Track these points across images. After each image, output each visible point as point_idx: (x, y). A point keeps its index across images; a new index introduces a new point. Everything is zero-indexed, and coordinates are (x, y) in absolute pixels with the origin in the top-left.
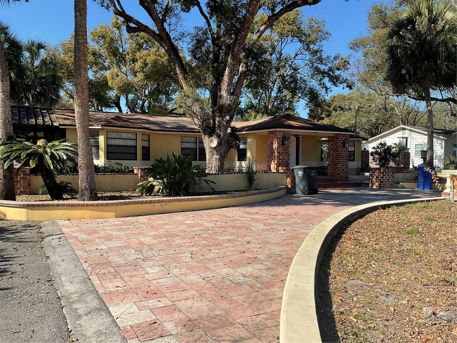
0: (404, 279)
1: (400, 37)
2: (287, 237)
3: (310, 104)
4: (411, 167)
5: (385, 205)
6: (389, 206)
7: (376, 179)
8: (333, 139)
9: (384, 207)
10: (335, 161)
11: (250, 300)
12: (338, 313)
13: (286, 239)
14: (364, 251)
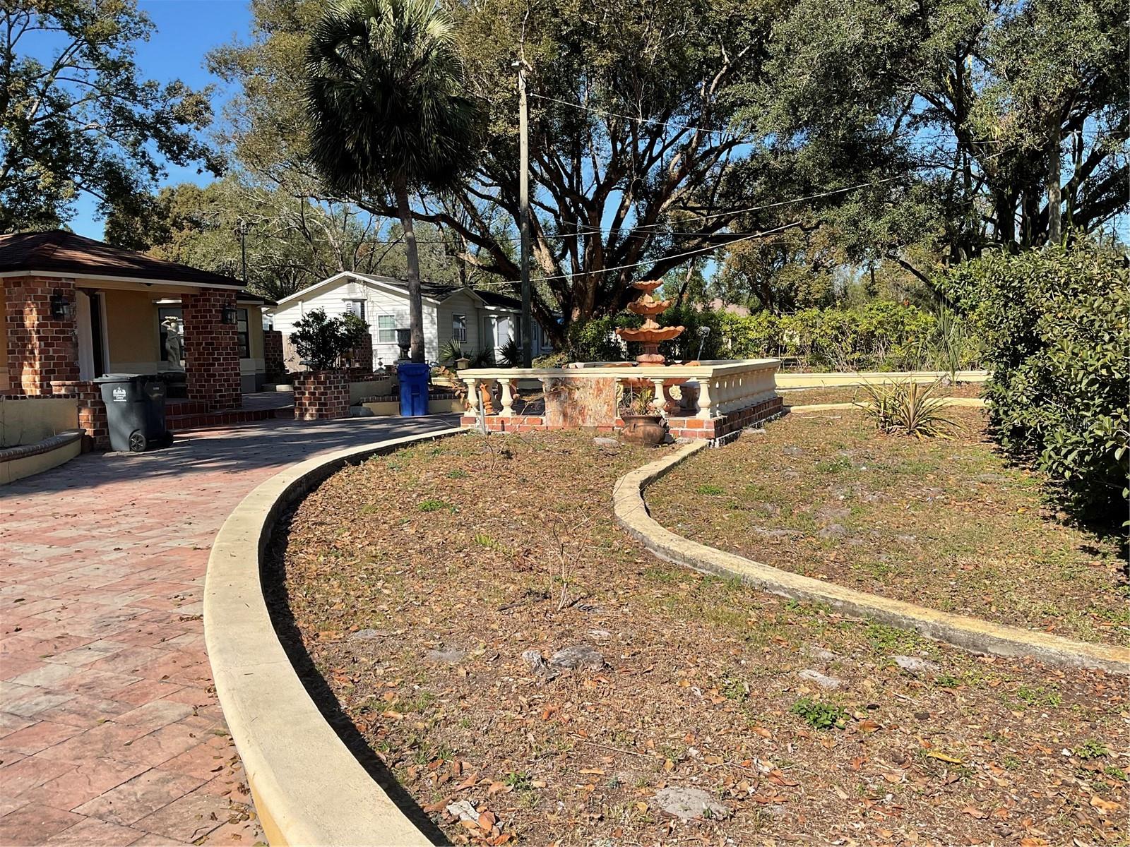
0: (458, 606)
1: (336, 61)
2: (133, 566)
3: (111, 208)
4: (376, 367)
5: (356, 455)
6: (364, 456)
7: (310, 399)
8: (195, 301)
9: (356, 460)
10: (204, 359)
11: (93, 750)
12: (358, 711)
13: (133, 573)
14: (350, 563)
